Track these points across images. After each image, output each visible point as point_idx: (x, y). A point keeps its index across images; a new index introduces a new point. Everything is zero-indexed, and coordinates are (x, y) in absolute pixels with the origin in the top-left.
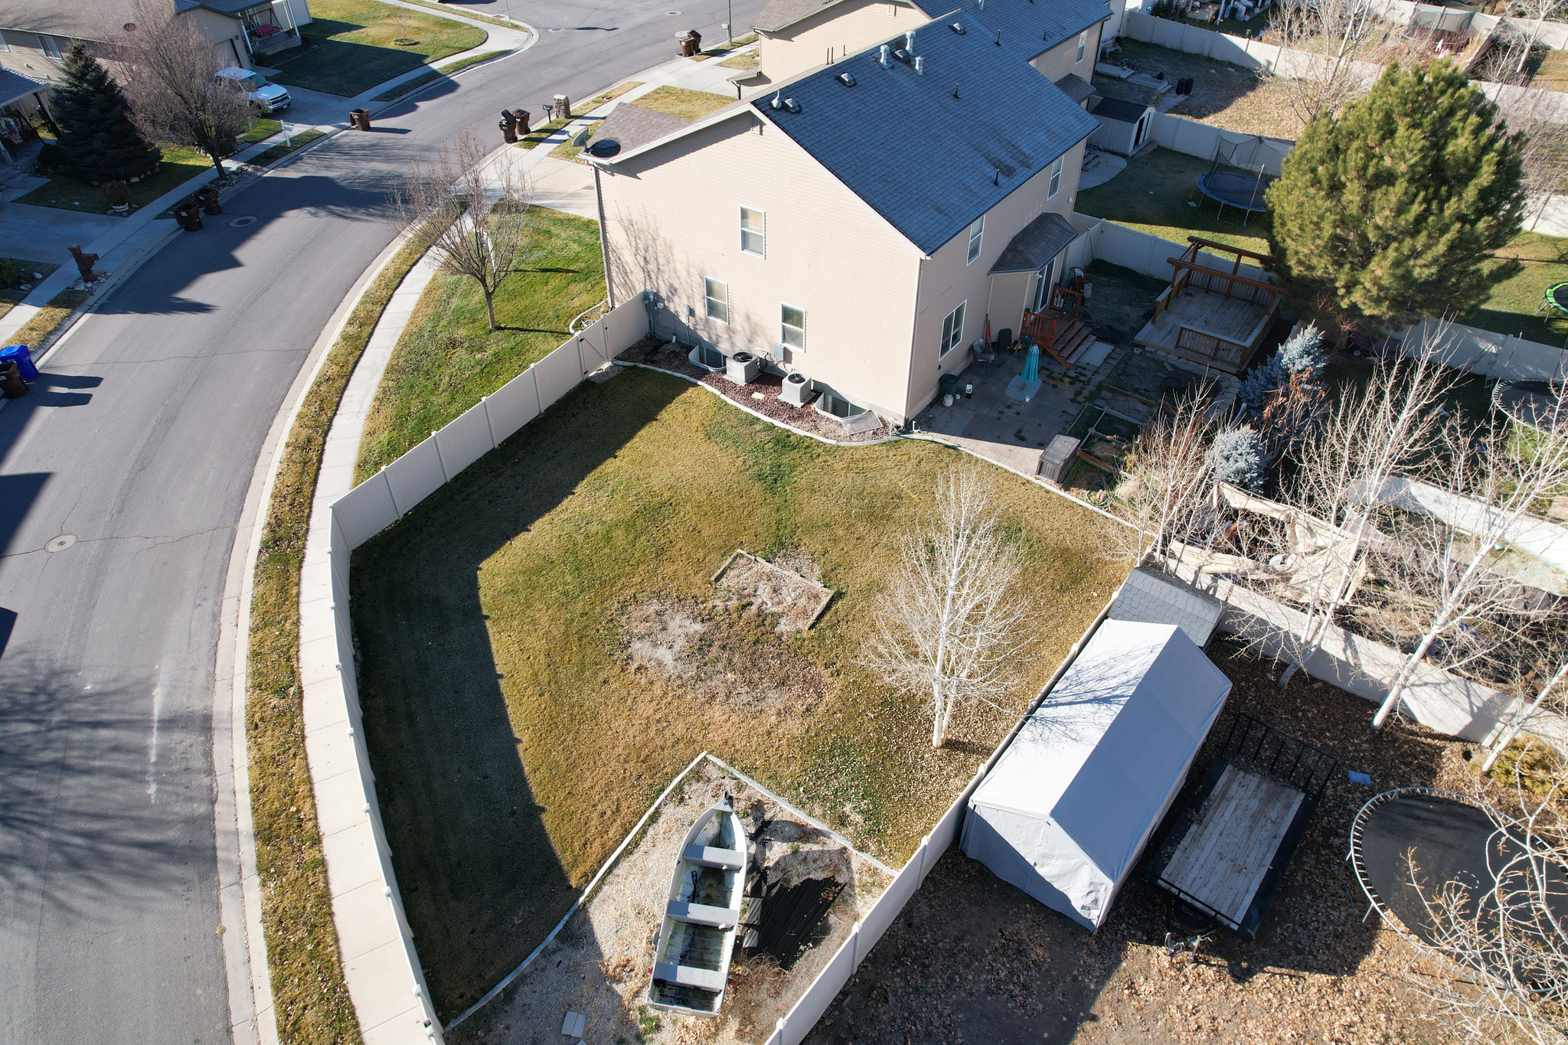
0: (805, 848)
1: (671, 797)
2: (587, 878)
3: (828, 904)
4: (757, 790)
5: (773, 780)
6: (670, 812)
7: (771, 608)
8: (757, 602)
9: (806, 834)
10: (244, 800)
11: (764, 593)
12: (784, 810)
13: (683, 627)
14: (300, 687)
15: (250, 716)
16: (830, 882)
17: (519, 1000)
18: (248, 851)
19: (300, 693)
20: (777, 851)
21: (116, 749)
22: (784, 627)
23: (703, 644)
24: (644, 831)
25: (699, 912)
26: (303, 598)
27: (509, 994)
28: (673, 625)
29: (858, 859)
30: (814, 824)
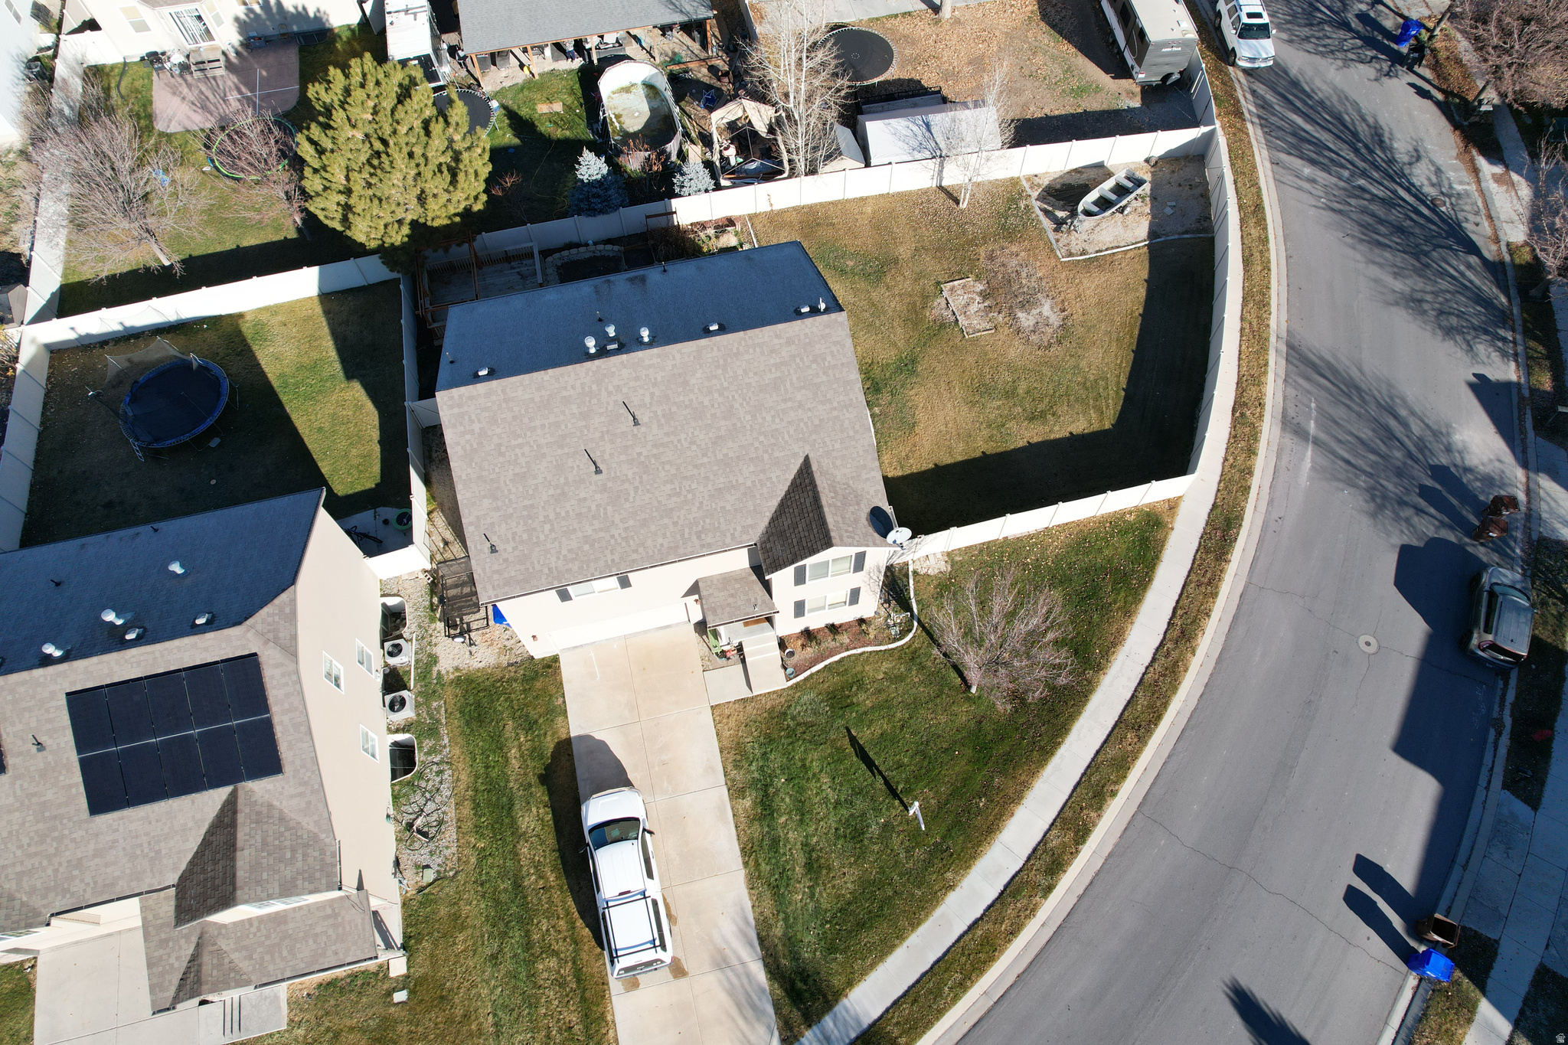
0: (1050, 209)
1: (1088, 254)
2: (1139, 248)
3: (1056, 190)
4: (1052, 236)
5: (1043, 231)
6: (1091, 249)
7: (978, 299)
8: (981, 306)
9: (1046, 212)
11: (974, 308)
12: (1047, 224)
13: (1026, 320)
14: (1233, 415)
15: (1261, 416)
16: (1049, 194)
17: (1184, 229)
18: (1272, 344)
19: (1234, 410)
20: (1061, 214)
22: (980, 287)
23: (1022, 306)
24: (1106, 250)
25: (1113, 197)
26: (1218, 478)
27: (1186, 232)
28: (1032, 323)
29: (1035, 194)
30: (1041, 214)
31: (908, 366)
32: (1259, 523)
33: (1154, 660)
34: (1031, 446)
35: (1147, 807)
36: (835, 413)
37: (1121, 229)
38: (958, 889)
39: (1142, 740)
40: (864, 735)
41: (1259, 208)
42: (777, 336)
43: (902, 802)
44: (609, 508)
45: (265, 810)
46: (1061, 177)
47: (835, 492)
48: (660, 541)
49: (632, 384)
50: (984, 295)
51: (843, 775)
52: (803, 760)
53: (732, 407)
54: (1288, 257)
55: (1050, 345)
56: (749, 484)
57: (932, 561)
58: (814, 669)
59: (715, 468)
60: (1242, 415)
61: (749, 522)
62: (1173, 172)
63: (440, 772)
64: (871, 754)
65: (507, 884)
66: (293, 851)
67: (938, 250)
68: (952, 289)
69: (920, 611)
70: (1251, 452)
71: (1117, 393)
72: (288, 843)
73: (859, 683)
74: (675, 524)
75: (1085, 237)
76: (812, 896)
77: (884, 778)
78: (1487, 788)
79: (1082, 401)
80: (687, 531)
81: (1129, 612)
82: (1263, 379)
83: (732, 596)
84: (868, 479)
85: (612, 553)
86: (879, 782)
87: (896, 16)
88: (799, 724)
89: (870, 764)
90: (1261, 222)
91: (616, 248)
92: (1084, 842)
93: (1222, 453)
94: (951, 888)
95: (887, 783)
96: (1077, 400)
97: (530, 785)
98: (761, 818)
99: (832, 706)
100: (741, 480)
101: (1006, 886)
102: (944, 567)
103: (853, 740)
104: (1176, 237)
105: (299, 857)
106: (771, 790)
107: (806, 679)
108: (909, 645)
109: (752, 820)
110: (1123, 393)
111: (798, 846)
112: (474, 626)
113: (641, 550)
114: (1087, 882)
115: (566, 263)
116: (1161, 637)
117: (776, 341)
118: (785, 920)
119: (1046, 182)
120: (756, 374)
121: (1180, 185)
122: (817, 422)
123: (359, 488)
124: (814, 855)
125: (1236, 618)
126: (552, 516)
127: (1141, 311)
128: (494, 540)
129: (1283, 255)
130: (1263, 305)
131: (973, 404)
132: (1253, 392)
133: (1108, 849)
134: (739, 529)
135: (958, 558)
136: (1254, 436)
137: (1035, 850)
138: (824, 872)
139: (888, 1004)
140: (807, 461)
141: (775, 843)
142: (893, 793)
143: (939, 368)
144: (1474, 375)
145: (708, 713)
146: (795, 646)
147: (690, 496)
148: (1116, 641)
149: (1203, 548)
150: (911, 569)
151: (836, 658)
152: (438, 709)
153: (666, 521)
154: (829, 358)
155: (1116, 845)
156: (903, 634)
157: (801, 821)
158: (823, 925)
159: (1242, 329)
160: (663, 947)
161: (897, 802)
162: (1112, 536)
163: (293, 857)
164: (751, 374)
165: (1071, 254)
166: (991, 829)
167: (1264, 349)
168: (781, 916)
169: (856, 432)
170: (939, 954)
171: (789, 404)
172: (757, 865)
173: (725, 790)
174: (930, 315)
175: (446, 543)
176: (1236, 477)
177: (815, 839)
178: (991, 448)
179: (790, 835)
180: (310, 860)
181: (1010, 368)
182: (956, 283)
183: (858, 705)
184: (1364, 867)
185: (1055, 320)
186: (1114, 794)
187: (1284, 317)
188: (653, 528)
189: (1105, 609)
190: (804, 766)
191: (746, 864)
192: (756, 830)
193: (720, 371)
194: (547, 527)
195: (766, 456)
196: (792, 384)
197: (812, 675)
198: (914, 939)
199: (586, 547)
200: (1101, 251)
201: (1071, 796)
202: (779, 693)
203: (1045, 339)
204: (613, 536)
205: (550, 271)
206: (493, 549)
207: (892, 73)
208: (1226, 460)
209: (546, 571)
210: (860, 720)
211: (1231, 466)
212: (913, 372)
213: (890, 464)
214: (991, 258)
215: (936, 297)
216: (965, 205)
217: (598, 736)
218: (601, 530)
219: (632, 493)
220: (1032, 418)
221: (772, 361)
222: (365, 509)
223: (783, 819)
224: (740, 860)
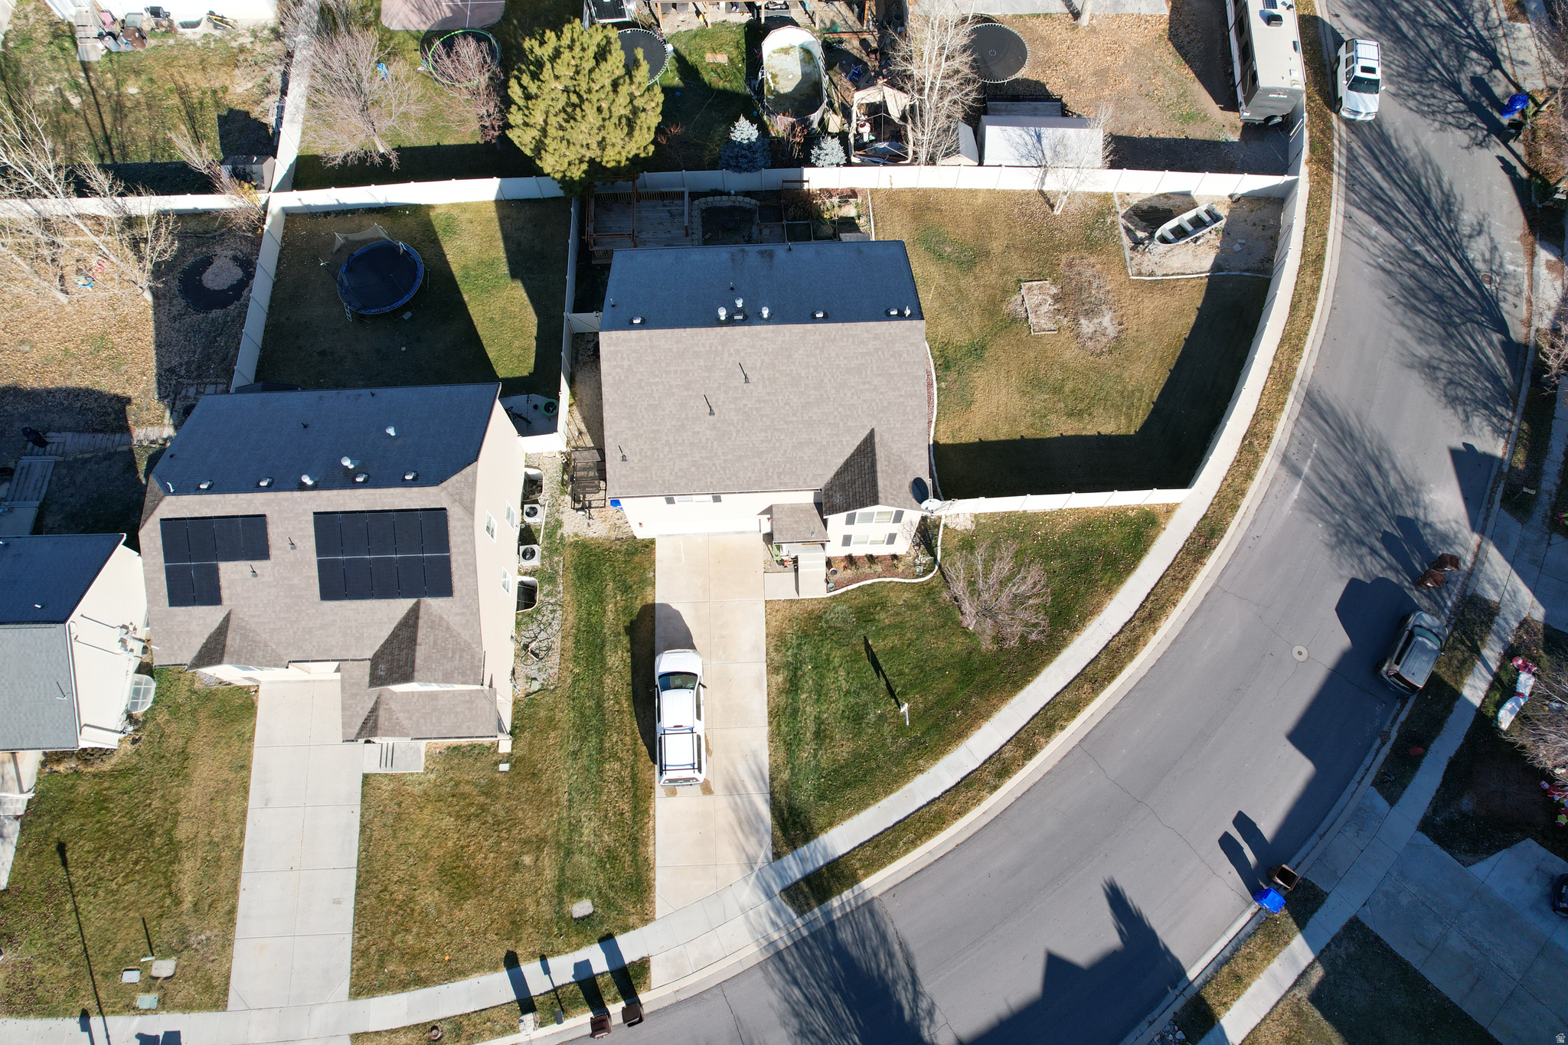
0: (1133, 228)
1: (1155, 275)
2: (1201, 278)
3: (1143, 211)
4: (1128, 253)
5: (1121, 247)
6: (1159, 271)
7: (1050, 301)
8: (1052, 308)
9: (1128, 230)
10: (1287, 407)
11: (1045, 308)
12: (1127, 242)
13: (1087, 326)
15: (1266, 447)
16: (1136, 214)
17: (1246, 267)
18: (1295, 386)
19: (1244, 438)
20: (1141, 234)
21: (1322, 479)
22: (1054, 290)
23: (1087, 314)
24: (1172, 275)
25: (1189, 228)
26: (1214, 494)
27: (1247, 270)
28: (1091, 330)
29: (1123, 211)
30: (1123, 231)
31: (977, 350)
32: (1239, 537)
33: (1121, 631)
34: (1063, 439)
35: (1087, 745)
36: (901, 399)
37: (1190, 258)
38: (925, 774)
39: (1095, 692)
40: (878, 645)
41: (1320, 258)
42: (867, 331)
43: (897, 701)
44: (715, 443)
45: (437, 620)
46: (1149, 199)
47: (889, 462)
48: (749, 474)
49: (749, 350)
50: (1057, 299)
51: (856, 672)
52: (828, 655)
53: (822, 381)
54: (1333, 308)
55: (1102, 353)
56: (824, 443)
57: (961, 519)
58: (850, 588)
59: (801, 426)
60: (1251, 443)
61: (819, 472)
62: (1252, 211)
63: (553, 611)
64: (881, 661)
65: (591, 703)
66: (454, 652)
67: (1026, 250)
68: (1029, 289)
69: (943, 558)
70: (1249, 477)
71: (1148, 405)
72: (450, 646)
73: (883, 605)
74: (763, 463)
75: (1157, 259)
76: (815, 756)
77: (886, 680)
78: (1359, 783)
79: (1117, 407)
80: (771, 470)
81: (1110, 590)
82: (1277, 415)
83: (796, 522)
84: (916, 455)
85: (712, 477)
86: (883, 682)
87: (1039, 16)
88: (830, 627)
89: (877, 668)
90: (1318, 272)
91: (753, 201)
92: (1030, 759)
93: (1224, 473)
94: (921, 771)
95: (888, 684)
96: (1112, 406)
97: (619, 634)
98: (788, 692)
99: (858, 619)
100: (819, 439)
101: (963, 779)
102: (970, 526)
103: (868, 647)
104: (1237, 273)
105: (457, 657)
106: (800, 673)
107: (842, 594)
108: (928, 583)
109: (781, 692)
110: (1152, 406)
111: (812, 718)
112: (594, 504)
113: (734, 478)
114: (1026, 789)
115: (710, 208)
116: (1132, 615)
117: (866, 335)
118: (792, 769)
119: (1134, 201)
120: (845, 358)
121: (1254, 225)
122: (886, 404)
123: (518, 374)
124: (822, 727)
125: (1197, 611)
126: (672, 441)
127: (1187, 336)
128: (626, 452)
129: (1329, 305)
130: (1297, 349)
131: (1024, 393)
132: (1265, 425)
133: (1048, 768)
134: (811, 476)
135: (982, 521)
136: (1256, 464)
137: (991, 757)
138: (828, 741)
139: (856, 844)
140: (872, 434)
141: (795, 712)
142: (891, 693)
143: (1003, 359)
144: (1464, 444)
145: (761, 609)
146: (838, 566)
147: (778, 444)
148: (1095, 610)
149: (1185, 550)
150: (943, 522)
151: (869, 582)
152: (558, 563)
153: (756, 460)
154: (905, 355)
155: (1055, 767)
156: (925, 573)
157: (818, 700)
158: (819, 779)
159: (1272, 368)
160: (700, 769)
161: (893, 700)
162: (1113, 526)
163: (453, 657)
164: (841, 358)
165: (1140, 274)
166: (961, 735)
167: (1286, 387)
168: (790, 766)
169: (915, 417)
170: (902, 817)
171: (867, 386)
172: (779, 725)
173: (764, 666)
174: (1006, 308)
175: (580, 433)
176: (1230, 496)
177: (825, 715)
178: (1029, 434)
179: (808, 709)
180: (464, 661)
181: (1063, 367)
182: (1034, 283)
183: (879, 621)
184: (1243, 822)
185: (1112, 331)
186: (1062, 728)
187: (1313, 362)
188: (746, 464)
189: (1092, 583)
190: (828, 659)
191: (770, 723)
192: (783, 700)
193: (818, 352)
194: (667, 449)
195: (841, 424)
196: (872, 371)
197: (847, 591)
198: (885, 803)
199: (693, 469)
200: (1167, 275)
201: (1028, 723)
202: (819, 601)
203: (1099, 347)
204: (714, 465)
205: (696, 213)
206: (624, 458)
207: (1023, 73)
208: (1225, 479)
209: (660, 481)
210: (877, 634)
211: (1229, 486)
212: (980, 357)
213: (945, 432)
214: (1070, 265)
215: (1014, 293)
216: (1059, 213)
217: (675, 606)
218: (706, 458)
219: (734, 434)
220: (1070, 415)
221: (860, 350)
222: (521, 393)
223: (804, 696)
224: (766, 719)
